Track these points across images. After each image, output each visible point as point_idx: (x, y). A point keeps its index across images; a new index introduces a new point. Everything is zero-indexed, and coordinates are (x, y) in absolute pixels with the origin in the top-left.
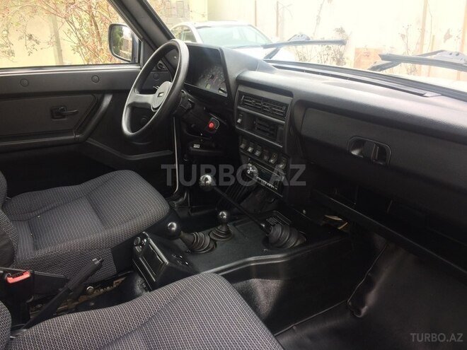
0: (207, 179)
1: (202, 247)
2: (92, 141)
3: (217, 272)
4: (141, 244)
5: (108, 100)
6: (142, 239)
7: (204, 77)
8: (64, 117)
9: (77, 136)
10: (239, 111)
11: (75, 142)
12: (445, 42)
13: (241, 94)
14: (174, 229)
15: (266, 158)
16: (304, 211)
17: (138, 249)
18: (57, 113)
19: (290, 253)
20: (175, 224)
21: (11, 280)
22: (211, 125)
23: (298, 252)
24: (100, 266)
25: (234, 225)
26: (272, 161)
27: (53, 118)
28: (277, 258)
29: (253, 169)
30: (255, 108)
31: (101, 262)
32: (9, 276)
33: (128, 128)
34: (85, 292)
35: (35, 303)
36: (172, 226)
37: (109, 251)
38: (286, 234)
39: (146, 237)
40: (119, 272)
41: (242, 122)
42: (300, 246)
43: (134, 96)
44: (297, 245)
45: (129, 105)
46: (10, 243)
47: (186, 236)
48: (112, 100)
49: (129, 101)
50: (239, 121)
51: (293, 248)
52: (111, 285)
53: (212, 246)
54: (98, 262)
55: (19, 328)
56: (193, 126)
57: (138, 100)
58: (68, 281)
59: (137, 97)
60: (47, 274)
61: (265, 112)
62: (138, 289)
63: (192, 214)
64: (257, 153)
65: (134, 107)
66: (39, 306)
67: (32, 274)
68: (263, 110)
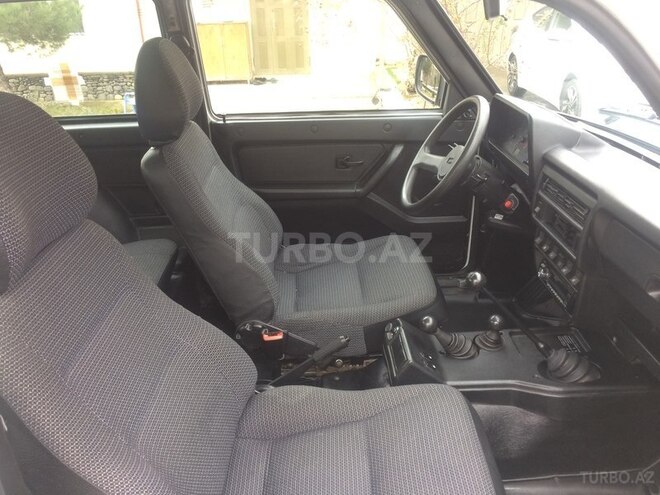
0: (475, 277)
1: (460, 352)
2: (373, 197)
3: (457, 387)
4: (392, 331)
5: (397, 151)
6: (394, 326)
7: (514, 138)
8: (347, 167)
9: (358, 190)
10: (539, 197)
11: (355, 196)
13: (545, 177)
14: (428, 324)
15: (560, 264)
16: (615, 339)
17: (389, 336)
18: (341, 163)
19: (567, 389)
20: (431, 320)
21: (266, 338)
22: (508, 204)
23: (579, 392)
24: (345, 345)
25: (511, 334)
26: (564, 270)
27: (337, 167)
28: (550, 390)
29: (544, 272)
30: (556, 199)
31: (348, 341)
32: (265, 333)
33: (407, 196)
34: (333, 364)
35: (286, 361)
36: (427, 321)
37: (361, 329)
38: (570, 364)
39: (398, 325)
40: (369, 352)
41: (540, 211)
42: (586, 384)
43: (424, 156)
44: (583, 381)
45: (416, 166)
46: (271, 301)
47: (443, 335)
48: (402, 152)
49: (416, 161)
50: (537, 209)
51: (575, 383)
52: (361, 363)
53: (472, 353)
54: (344, 340)
55: (267, 383)
56: (485, 201)
57: (427, 162)
58: (318, 349)
59: (426, 157)
60: (300, 338)
61: (566, 208)
62: (382, 379)
63: (480, 301)
64: (552, 255)
65: (421, 168)
66: (290, 365)
67: (286, 336)
68: (564, 206)
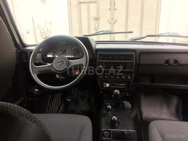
12: (27, 34)
22: (77, 73)
50: (101, 66)
